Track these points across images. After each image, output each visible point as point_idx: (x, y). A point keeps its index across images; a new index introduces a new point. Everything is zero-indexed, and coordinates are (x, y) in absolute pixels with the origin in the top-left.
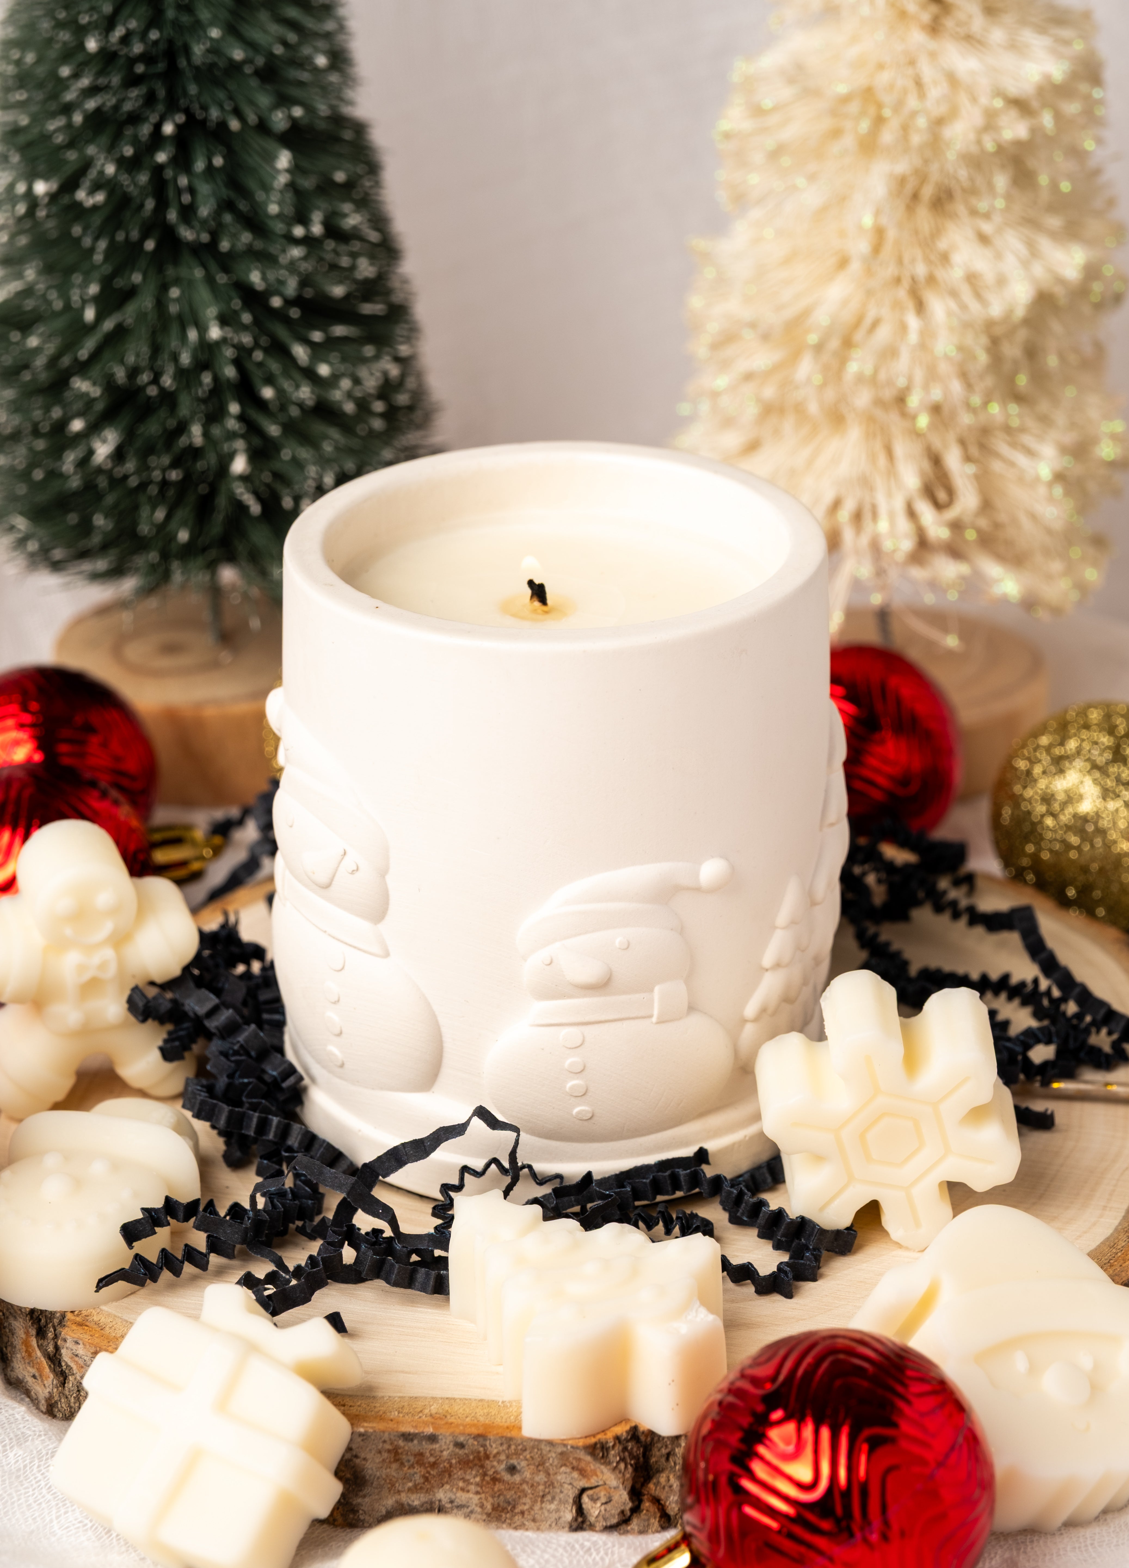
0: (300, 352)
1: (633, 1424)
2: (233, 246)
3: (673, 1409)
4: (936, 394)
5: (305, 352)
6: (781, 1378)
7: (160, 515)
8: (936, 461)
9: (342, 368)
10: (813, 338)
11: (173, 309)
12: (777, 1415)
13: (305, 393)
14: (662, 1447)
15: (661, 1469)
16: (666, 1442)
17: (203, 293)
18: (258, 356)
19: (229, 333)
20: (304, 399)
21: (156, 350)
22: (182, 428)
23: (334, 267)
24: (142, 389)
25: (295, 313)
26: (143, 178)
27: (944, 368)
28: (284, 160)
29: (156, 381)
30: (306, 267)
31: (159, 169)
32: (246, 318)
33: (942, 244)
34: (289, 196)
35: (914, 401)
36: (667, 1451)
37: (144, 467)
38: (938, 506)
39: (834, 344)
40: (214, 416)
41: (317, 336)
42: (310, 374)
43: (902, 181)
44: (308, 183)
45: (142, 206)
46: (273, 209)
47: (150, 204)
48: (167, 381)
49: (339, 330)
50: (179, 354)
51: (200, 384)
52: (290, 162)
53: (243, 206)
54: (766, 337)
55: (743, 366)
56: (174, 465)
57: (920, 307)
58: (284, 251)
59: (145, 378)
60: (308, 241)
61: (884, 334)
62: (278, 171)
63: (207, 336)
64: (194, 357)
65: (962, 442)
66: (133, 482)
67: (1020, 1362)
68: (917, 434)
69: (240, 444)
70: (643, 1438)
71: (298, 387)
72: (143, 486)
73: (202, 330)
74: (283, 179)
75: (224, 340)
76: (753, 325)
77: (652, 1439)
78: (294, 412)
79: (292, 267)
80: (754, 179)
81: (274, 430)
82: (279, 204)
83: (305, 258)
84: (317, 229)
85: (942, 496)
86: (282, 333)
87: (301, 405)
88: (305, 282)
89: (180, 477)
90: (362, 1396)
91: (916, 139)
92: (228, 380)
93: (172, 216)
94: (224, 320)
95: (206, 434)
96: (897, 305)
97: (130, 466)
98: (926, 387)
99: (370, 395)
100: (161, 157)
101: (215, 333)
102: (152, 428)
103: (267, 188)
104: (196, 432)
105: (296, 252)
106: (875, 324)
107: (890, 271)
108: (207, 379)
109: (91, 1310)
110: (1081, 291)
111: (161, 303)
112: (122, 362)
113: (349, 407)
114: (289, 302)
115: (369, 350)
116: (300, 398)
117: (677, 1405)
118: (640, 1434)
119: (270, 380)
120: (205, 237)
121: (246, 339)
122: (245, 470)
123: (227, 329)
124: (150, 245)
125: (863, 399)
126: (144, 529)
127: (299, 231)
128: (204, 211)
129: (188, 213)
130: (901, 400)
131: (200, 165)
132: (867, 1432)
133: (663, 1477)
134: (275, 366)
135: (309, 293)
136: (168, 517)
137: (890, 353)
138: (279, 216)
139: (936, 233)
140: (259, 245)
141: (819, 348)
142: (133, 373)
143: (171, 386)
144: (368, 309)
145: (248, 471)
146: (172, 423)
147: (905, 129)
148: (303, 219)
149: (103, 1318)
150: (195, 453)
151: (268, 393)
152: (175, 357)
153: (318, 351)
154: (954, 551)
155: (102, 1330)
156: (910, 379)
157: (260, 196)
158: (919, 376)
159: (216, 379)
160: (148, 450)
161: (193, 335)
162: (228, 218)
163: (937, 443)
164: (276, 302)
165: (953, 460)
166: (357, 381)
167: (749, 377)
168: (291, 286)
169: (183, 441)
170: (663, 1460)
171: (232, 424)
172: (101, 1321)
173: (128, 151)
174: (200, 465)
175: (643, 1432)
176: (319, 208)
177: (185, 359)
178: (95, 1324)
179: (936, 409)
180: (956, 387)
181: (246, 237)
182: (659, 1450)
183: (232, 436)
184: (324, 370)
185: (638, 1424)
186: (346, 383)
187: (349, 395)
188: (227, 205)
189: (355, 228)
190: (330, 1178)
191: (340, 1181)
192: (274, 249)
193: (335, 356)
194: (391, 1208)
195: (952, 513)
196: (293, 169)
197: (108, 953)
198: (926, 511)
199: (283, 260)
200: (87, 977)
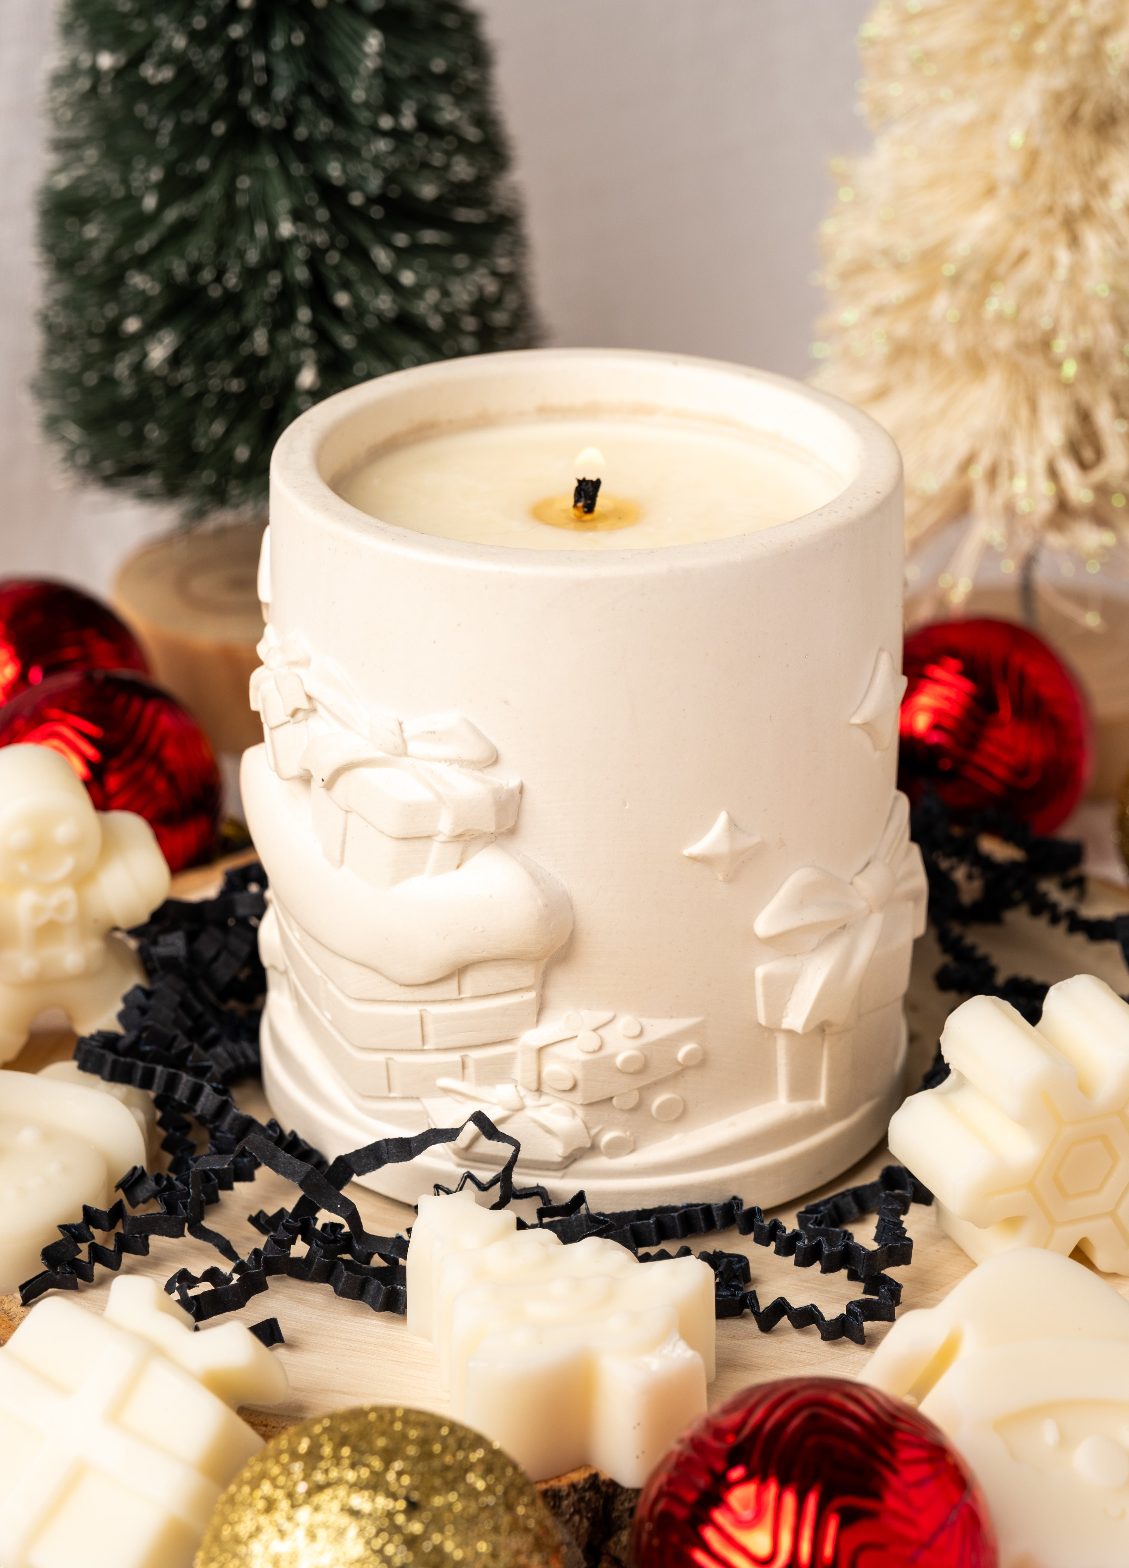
0: (382, 257)
1: (593, 1471)
2: (311, 135)
3: (638, 1457)
4: (1086, 338)
5: (388, 257)
6: (746, 1431)
7: (218, 428)
8: (1084, 416)
9: (429, 277)
10: (949, 269)
11: (241, 201)
12: (736, 1473)
13: (384, 303)
14: (625, 1500)
15: (623, 1526)
16: (630, 1495)
17: (277, 185)
18: (333, 258)
19: (303, 231)
20: (383, 310)
21: (221, 245)
22: (245, 333)
23: (425, 165)
24: (204, 289)
25: (377, 212)
26: (215, 53)
27: (1095, 310)
28: (373, 42)
29: (219, 279)
30: (393, 162)
31: (234, 44)
32: (322, 214)
33: (1102, 172)
34: (378, 82)
35: (1060, 345)
36: (631, 1505)
37: (201, 375)
38: (1084, 466)
39: (974, 276)
40: (281, 322)
41: (401, 240)
42: (391, 282)
43: (1058, 97)
44: (399, 71)
45: (212, 85)
46: (359, 95)
47: (221, 83)
48: (232, 280)
49: (429, 236)
50: (245, 251)
51: (266, 284)
52: (381, 45)
53: (325, 91)
54: (899, 266)
55: (874, 298)
56: (237, 373)
57: (1074, 242)
58: (368, 142)
59: (207, 275)
60: (396, 134)
61: (1031, 270)
62: (366, 55)
63: (276, 233)
64: (263, 254)
65: (1115, 396)
66: (190, 391)
67: (1049, 1433)
68: (1064, 384)
69: (309, 356)
70: (604, 1489)
71: (377, 294)
72: (199, 396)
73: (272, 226)
74: (370, 64)
75: (296, 238)
76: (886, 253)
77: (615, 1490)
78: (371, 323)
79: (376, 162)
80: (896, 90)
81: (347, 341)
82: (368, 90)
83: (393, 152)
84: (408, 121)
85: (1088, 454)
86: (363, 234)
87: (380, 316)
88: (390, 178)
89: (243, 388)
90: (289, 1416)
91: (1075, 49)
92: (299, 284)
93: (246, 97)
94: (298, 215)
95: (271, 341)
96: (1047, 238)
97: (186, 372)
98: (1074, 330)
99: (460, 311)
100: (236, 31)
101: (286, 229)
102: (214, 333)
103: (353, 72)
104: (260, 338)
105: (382, 145)
106: (1022, 257)
107: (1042, 198)
108: (275, 280)
109: (3, 1297)
111: (229, 194)
112: (182, 256)
113: (435, 322)
114: (371, 201)
115: (461, 261)
116: (379, 309)
117: (643, 1452)
118: (600, 1484)
119: (346, 285)
120: (279, 122)
121: (321, 238)
122: (314, 383)
123: (300, 224)
124: (219, 129)
125: (1003, 340)
126: (201, 443)
127: (386, 122)
128: (281, 92)
129: (263, 95)
130: (1046, 343)
131: (278, 42)
132: (839, 1501)
133: (624, 1535)
134: (352, 271)
135: (394, 192)
136: (228, 433)
137: (1035, 291)
138: (366, 105)
139: (1097, 159)
140: (341, 134)
141: (956, 280)
142: (195, 269)
143: (236, 286)
144: (464, 215)
145: (318, 385)
146: (233, 327)
147: (1064, 37)
148: (394, 110)
149: (14, 1307)
150: (259, 362)
151: (342, 299)
152: (241, 255)
153: (403, 256)
154: (1099, 518)
155: (10, 1320)
156: (1057, 320)
157: (344, 81)
158: (1067, 318)
159: (285, 280)
160: (207, 357)
161: (261, 230)
162: (306, 103)
163: (1085, 394)
164: (356, 199)
165: (1104, 416)
166: (446, 293)
167: (879, 311)
168: (374, 183)
169: (245, 348)
170: (626, 1515)
171: (302, 332)
172: (12, 1310)
173: (199, 22)
174: (263, 376)
175: (604, 1482)
176: (410, 97)
177: (253, 256)
178: (5, 1313)
179: (1086, 357)
180: (1108, 332)
181: (325, 126)
182: (622, 1504)
183: (299, 345)
184: (407, 278)
185: (599, 1472)
186: (432, 296)
187: (436, 308)
188: (306, 88)
189: (452, 124)
190: (284, 1164)
191: (294, 1167)
192: (356, 139)
193: (420, 262)
194: (353, 1204)
195: (1098, 475)
196: (387, 52)
197: (68, 894)
198: (1069, 471)
199: (365, 153)
200: (43, 919)
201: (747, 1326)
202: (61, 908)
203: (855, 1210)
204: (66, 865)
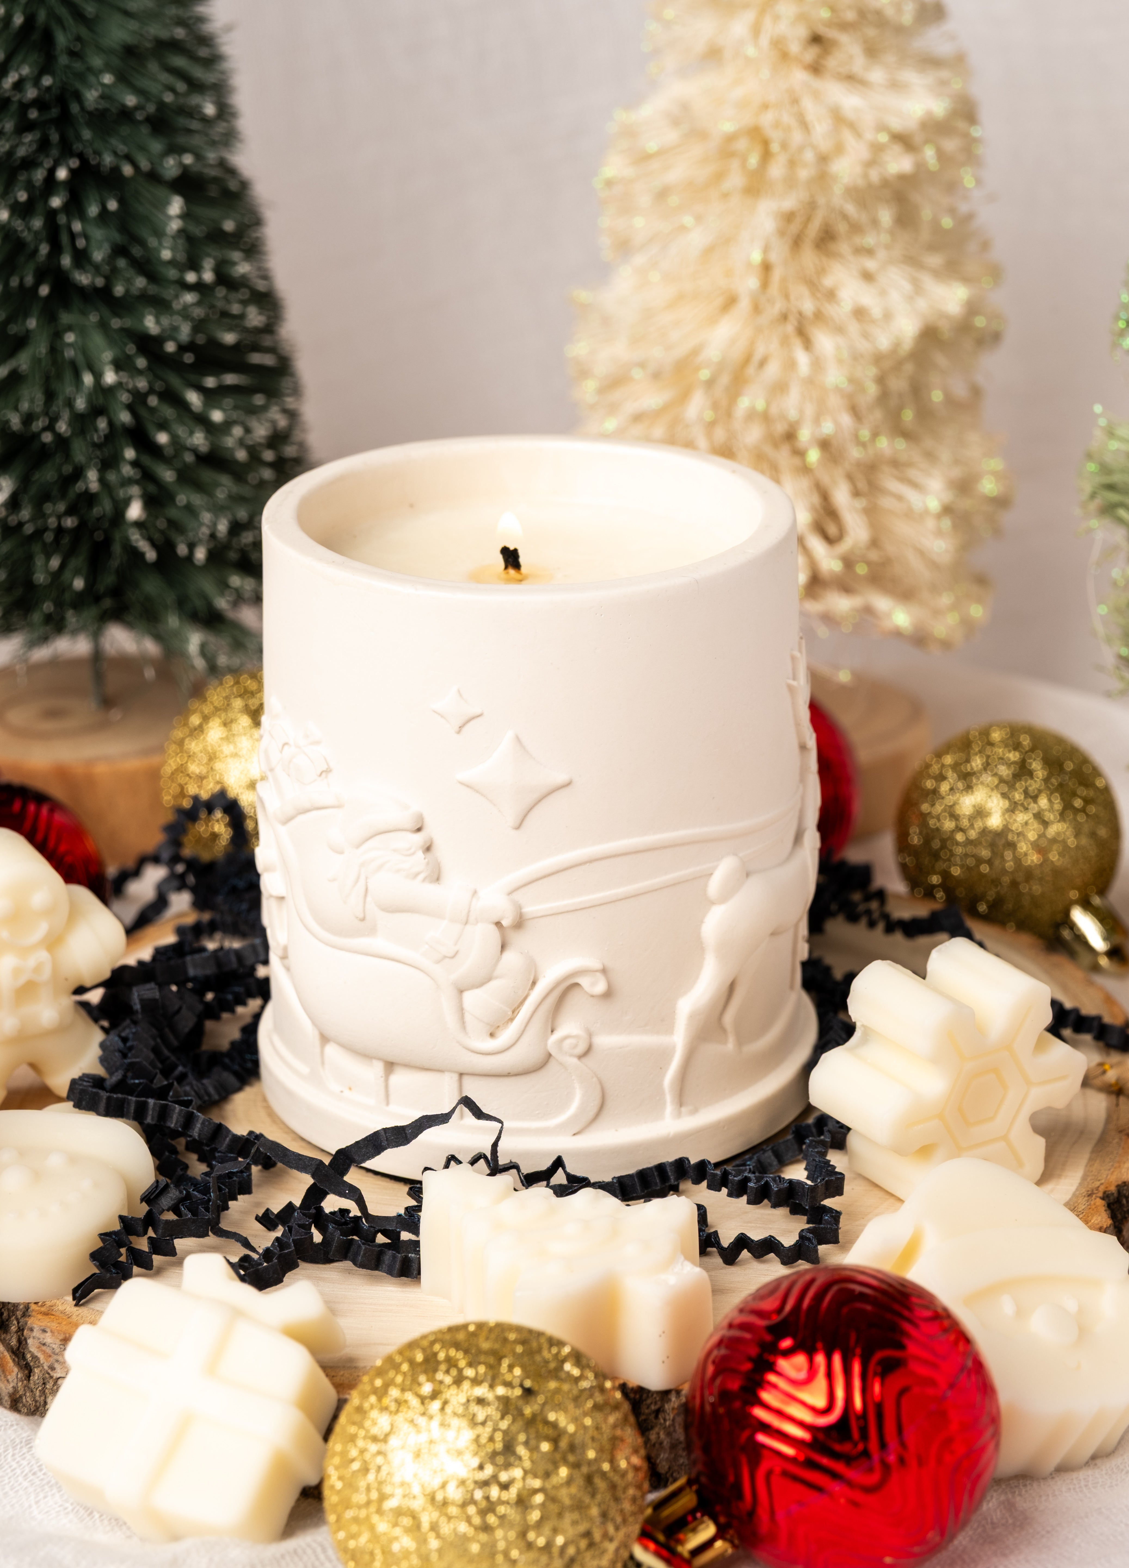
0: (194, 398)
1: (622, 1382)
2: (127, 291)
3: (663, 1362)
4: (827, 428)
5: (199, 399)
6: (788, 1307)
7: (55, 563)
8: (825, 497)
9: (235, 415)
10: (705, 374)
11: (69, 353)
12: (786, 1343)
13: (199, 439)
14: (651, 1403)
15: (650, 1427)
16: (655, 1398)
17: (97, 340)
18: (153, 401)
19: (125, 377)
20: (198, 445)
21: (50, 396)
22: (78, 473)
23: (225, 314)
24: (36, 436)
25: (189, 358)
26: (37, 223)
27: (834, 401)
28: (176, 206)
29: (50, 427)
30: (198, 312)
31: (51, 215)
32: (141, 362)
33: (828, 282)
34: (181, 242)
35: (805, 435)
36: (657, 1407)
37: (39, 514)
38: (830, 540)
39: (725, 380)
40: (109, 463)
41: (210, 382)
42: (202, 420)
43: (789, 217)
44: (198, 231)
45: (36, 251)
46: (166, 254)
47: (44, 249)
48: (62, 427)
49: (230, 379)
50: (75, 399)
51: (96, 430)
52: (182, 208)
53: (136, 251)
54: (656, 376)
55: (631, 407)
56: (70, 512)
57: (808, 343)
58: (177, 296)
59: (39, 424)
60: (199, 287)
61: (773, 370)
62: (170, 218)
63: (102, 381)
64: (90, 401)
65: (850, 478)
66: (29, 529)
67: (1007, 1306)
68: (805, 470)
69: (135, 490)
70: (632, 1395)
71: (191, 433)
72: (39, 534)
73: (98, 376)
74: (175, 225)
75: (119, 385)
76: (642, 365)
77: (641, 1396)
78: (189, 458)
79: (185, 313)
80: (639, 222)
81: (168, 475)
82: (173, 249)
83: (199, 303)
84: (208, 276)
85: (832, 530)
86: (175, 379)
87: (195, 451)
88: (199, 326)
89: (76, 523)
90: (344, 1367)
91: (804, 174)
92: (123, 425)
93: (66, 261)
94: (119, 365)
95: (102, 480)
96: (785, 342)
97: (25, 514)
98: (817, 421)
99: (260, 444)
100: (56, 202)
101: (110, 377)
102: (48, 475)
103: (159, 233)
104: (92, 475)
105: (189, 298)
106: (762, 363)
107: (778, 306)
108: (102, 424)
109: (55, 1301)
110: (964, 326)
111: (54, 350)
112: (16, 409)
113: (241, 455)
114: (183, 348)
115: (259, 400)
116: (194, 444)
117: (668, 1357)
118: (629, 1391)
119: (163, 426)
120: (100, 282)
121: (142, 384)
122: (140, 516)
123: (121, 373)
124: (44, 290)
125: (753, 435)
126: (40, 578)
127: (191, 277)
128: (98, 256)
129: (81, 258)
130: (790, 436)
131: (93, 210)
132: (879, 1355)
133: (652, 1434)
134: (168, 412)
135: (201, 339)
136: (62, 566)
137: (780, 388)
138: (172, 263)
139: (822, 271)
140: (153, 290)
141: (710, 384)
142: (28, 419)
143: (66, 431)
144: (256, 358)
145: (144, 517)
146: (67, 469)
147: (792, 164)
148: (196, 266)
149: (68, 1307)
150: (90, 498)
151: (162, 438)
152: (70, 403)
153: (211, 396)
154: (845, 585)
155: (69, 1318)
156: (801, 412)
157: (152, 242)
158: (810, 410)
159: (111, 424)
160: (45, 497)
161: (88, 379)
162: (122, 263)
163: (825, 479)
164: (170, 347)
165: (842, 496)
166: (248, 430)
167: (638, 418)
168: (185, 331)
169: (80, 486)
170: (652, 1417)
171: (127, 470)
172: (67, 1310)
173: (22, 196)
174: (96, 511)
175: (632, 1389)
176: (209, 255)
177: (81, 404)
178: (61, 1313)
179: (825, 445)
180: (846, 420)
181: (140, 282)
182: (648, 1407)
183: (127, 482)
184: (217, 416)
185: (626, 1381)
186: (237, 431)
187: (241, 442)
188: (119, 251)
189: (244, 277)
190: (294, 1160)
191: (305, 1162)
192: (168, 293)
193: (228, 402)
194: (359, 1189)
195: (845, 546)
196: (185, 216)
197: (43, 955)
198: (817, 546)
199: (176, 306)
200: (22, 980)
201: (711, 1261)
202: (37, 969)
203: (775, 1163)
204: (42, 929)
